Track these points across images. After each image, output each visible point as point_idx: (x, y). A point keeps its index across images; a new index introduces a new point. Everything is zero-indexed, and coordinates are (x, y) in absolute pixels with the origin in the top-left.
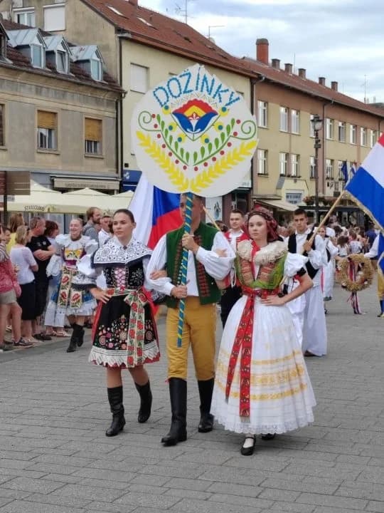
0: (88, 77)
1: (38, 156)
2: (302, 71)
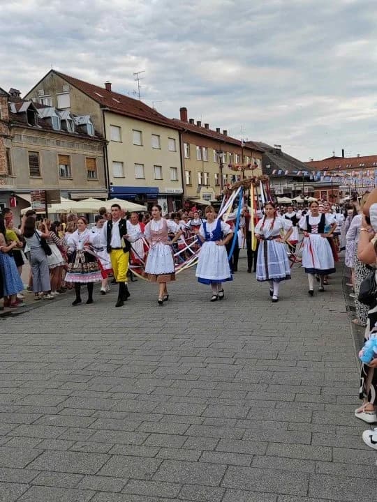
0: (86, 134)
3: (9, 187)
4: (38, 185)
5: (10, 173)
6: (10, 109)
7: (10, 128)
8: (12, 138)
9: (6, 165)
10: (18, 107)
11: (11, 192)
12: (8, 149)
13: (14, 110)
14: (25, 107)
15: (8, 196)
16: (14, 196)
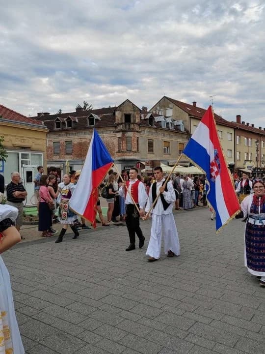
0: (180, 130)
1: (164, 156)
2: (253, 125)
3: (137, 158)
4: (151, 157)
5: (138, 151)
6: (141, 117)
7: (140, 127)
8: (140, 132)
9: (136, 147)
10: (145, 116)
11: (138, 160)
12: (138, 138)
13: (143, 118)
14: (148, 116)
15: (136, 162)
16: (139, 162)
